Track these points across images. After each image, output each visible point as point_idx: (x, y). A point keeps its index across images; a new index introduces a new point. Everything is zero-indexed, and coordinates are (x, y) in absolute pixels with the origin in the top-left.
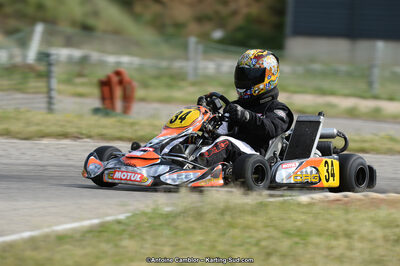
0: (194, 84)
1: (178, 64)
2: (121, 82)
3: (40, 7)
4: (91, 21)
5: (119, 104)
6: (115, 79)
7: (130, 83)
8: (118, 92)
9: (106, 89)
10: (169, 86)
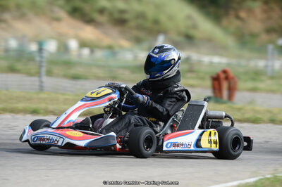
0: (272, 78)
1: (261, 64)
2: (227, 78)
3: (156, 22)
4: (192, 32)
5: (225, 93)
6: (223, 76)
7: (233, 78)
8: (225, 85)
9: (216, 83)
10: (253, 79)
